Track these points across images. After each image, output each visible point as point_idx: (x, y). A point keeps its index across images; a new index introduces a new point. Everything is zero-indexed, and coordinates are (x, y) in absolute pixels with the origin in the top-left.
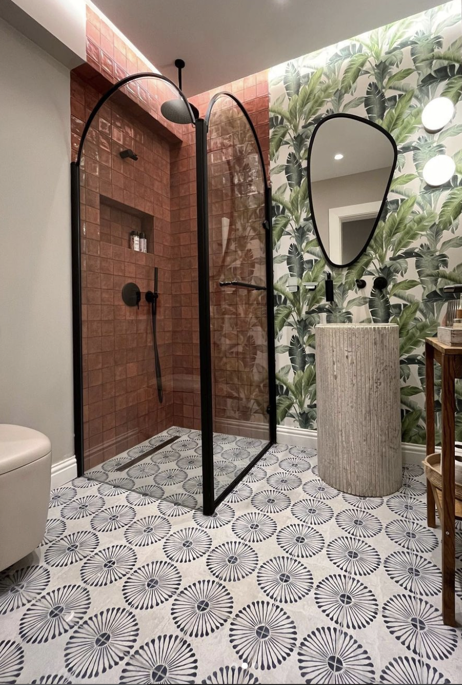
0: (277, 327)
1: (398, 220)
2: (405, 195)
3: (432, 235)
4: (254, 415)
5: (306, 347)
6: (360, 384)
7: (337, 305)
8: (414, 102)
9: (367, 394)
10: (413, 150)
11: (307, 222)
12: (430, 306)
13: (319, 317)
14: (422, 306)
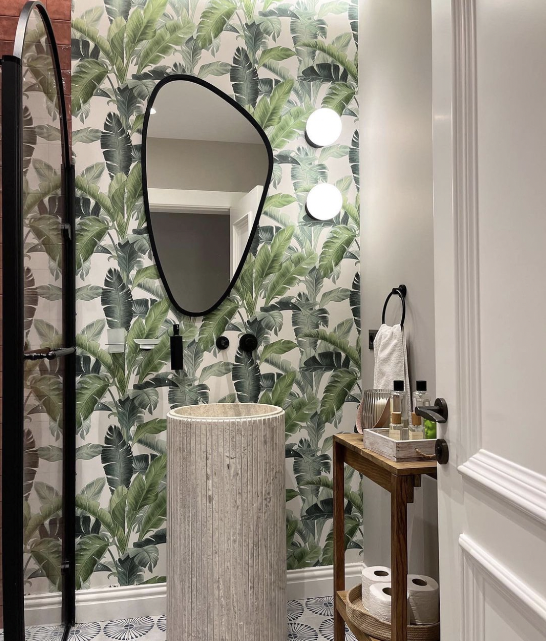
0: (80, 413)
1: (272, 255)
2: (281, 223)
3: (311, 282)
4: (30, 582)
5: (133, 444)
6: (246, 505)
7: (186, 375)
8: (293, 96)
9: (255, 518)
10: (292, 162)
11: (140, 237)
12: (308, 375)
13: (157, 394)
14: (299, 376)
